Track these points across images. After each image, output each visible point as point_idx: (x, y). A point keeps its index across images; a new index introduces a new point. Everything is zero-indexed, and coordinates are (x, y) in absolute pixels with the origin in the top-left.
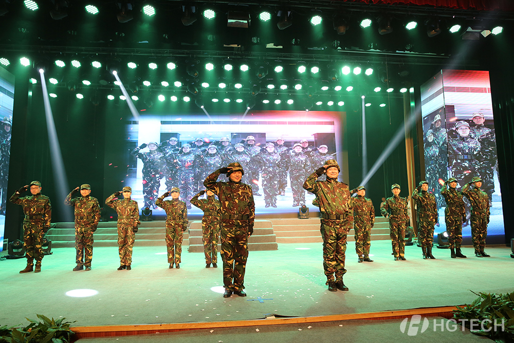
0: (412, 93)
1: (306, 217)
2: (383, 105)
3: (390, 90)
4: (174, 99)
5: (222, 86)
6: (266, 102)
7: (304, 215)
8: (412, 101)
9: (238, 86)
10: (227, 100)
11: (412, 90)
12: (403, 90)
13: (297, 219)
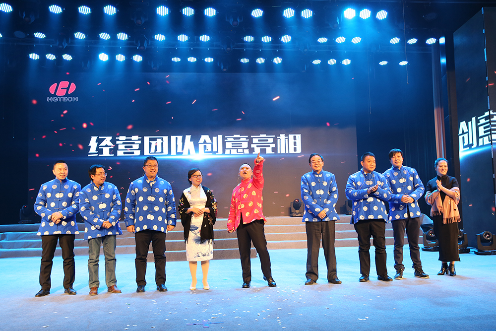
0: (442, 45)
1: (300, 215)
2: (404, 63)
3: (413, 41)
4: (121, 58)
5: (183, 38)
6: (245, 61)
7: (297, 211)
8: (443, 57)
9: (205, 38)
10: (192, 60)
11: (442, 40)
12: (431, 41)
13: (288, 218)
